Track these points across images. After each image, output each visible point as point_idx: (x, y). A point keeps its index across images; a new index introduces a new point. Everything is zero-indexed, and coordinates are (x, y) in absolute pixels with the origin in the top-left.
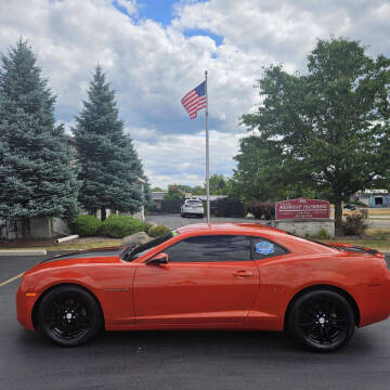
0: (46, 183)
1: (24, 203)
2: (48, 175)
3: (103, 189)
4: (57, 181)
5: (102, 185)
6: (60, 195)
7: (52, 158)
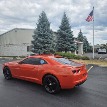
0: (46, 44)
1: (41, 49)
2: (46, 42)
3: (63, 45)
4: (48, 44)
5: (63, 44)
6: (49, 47)
7: (47, 38)
